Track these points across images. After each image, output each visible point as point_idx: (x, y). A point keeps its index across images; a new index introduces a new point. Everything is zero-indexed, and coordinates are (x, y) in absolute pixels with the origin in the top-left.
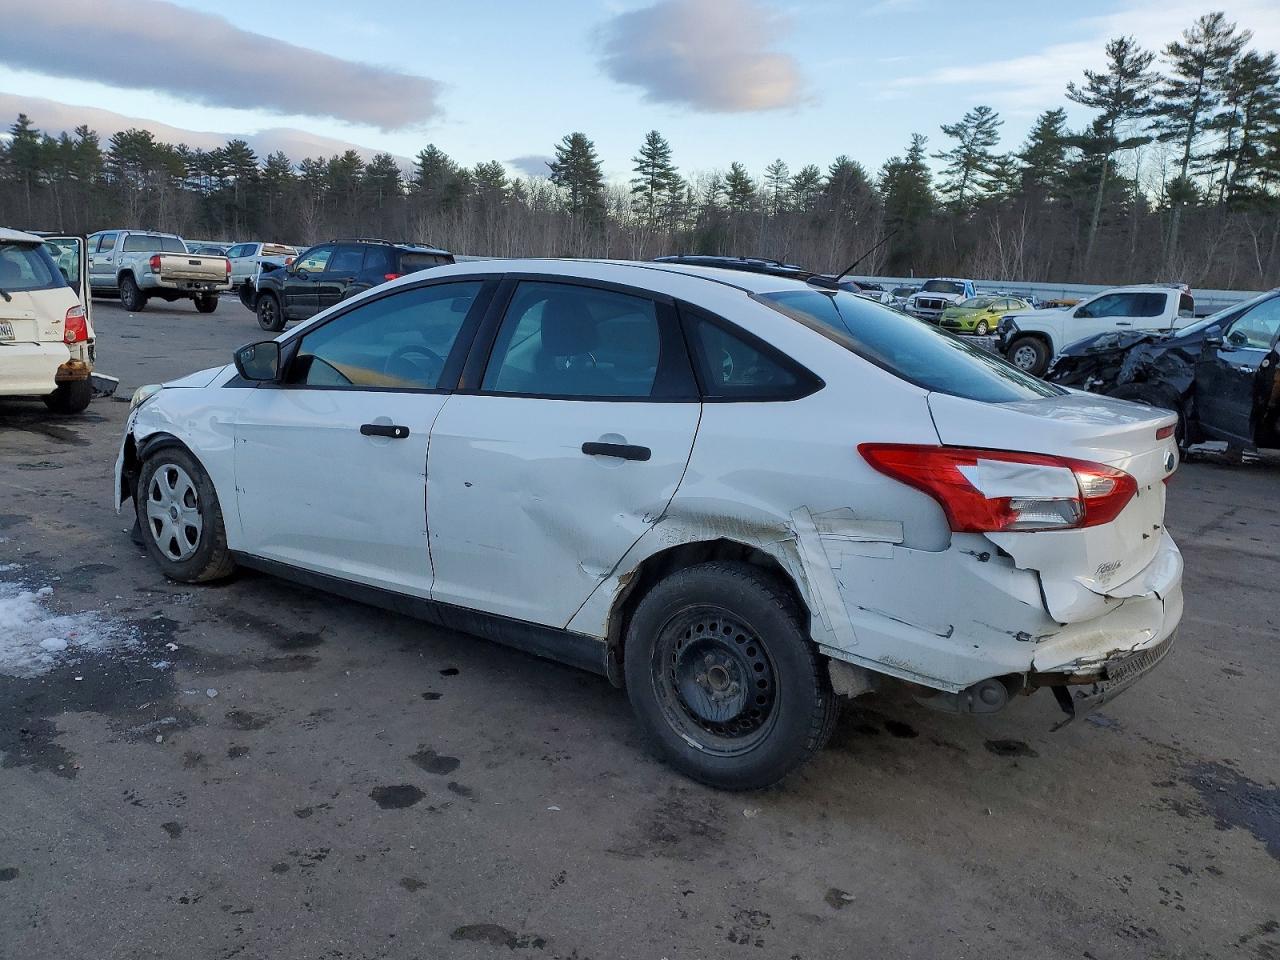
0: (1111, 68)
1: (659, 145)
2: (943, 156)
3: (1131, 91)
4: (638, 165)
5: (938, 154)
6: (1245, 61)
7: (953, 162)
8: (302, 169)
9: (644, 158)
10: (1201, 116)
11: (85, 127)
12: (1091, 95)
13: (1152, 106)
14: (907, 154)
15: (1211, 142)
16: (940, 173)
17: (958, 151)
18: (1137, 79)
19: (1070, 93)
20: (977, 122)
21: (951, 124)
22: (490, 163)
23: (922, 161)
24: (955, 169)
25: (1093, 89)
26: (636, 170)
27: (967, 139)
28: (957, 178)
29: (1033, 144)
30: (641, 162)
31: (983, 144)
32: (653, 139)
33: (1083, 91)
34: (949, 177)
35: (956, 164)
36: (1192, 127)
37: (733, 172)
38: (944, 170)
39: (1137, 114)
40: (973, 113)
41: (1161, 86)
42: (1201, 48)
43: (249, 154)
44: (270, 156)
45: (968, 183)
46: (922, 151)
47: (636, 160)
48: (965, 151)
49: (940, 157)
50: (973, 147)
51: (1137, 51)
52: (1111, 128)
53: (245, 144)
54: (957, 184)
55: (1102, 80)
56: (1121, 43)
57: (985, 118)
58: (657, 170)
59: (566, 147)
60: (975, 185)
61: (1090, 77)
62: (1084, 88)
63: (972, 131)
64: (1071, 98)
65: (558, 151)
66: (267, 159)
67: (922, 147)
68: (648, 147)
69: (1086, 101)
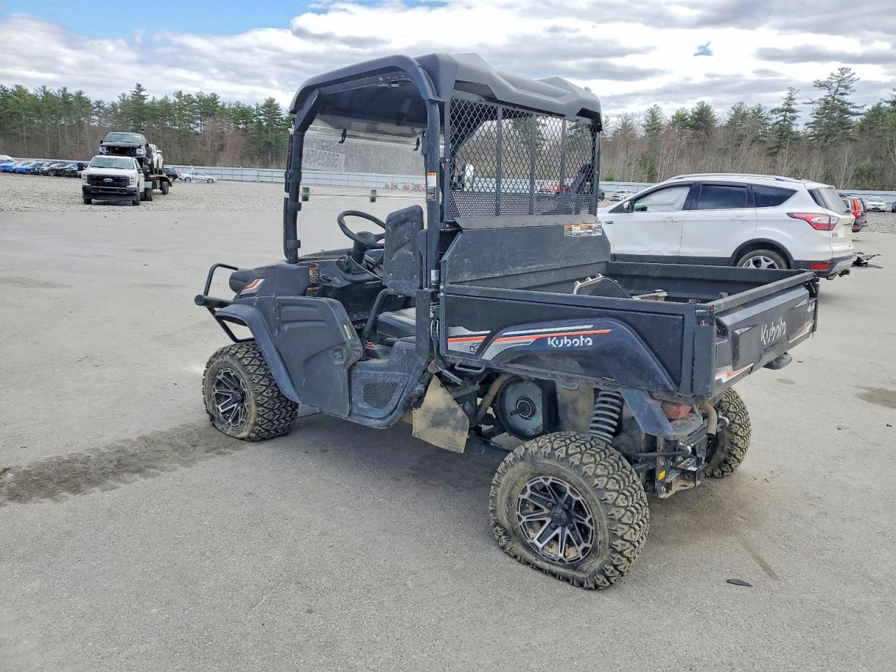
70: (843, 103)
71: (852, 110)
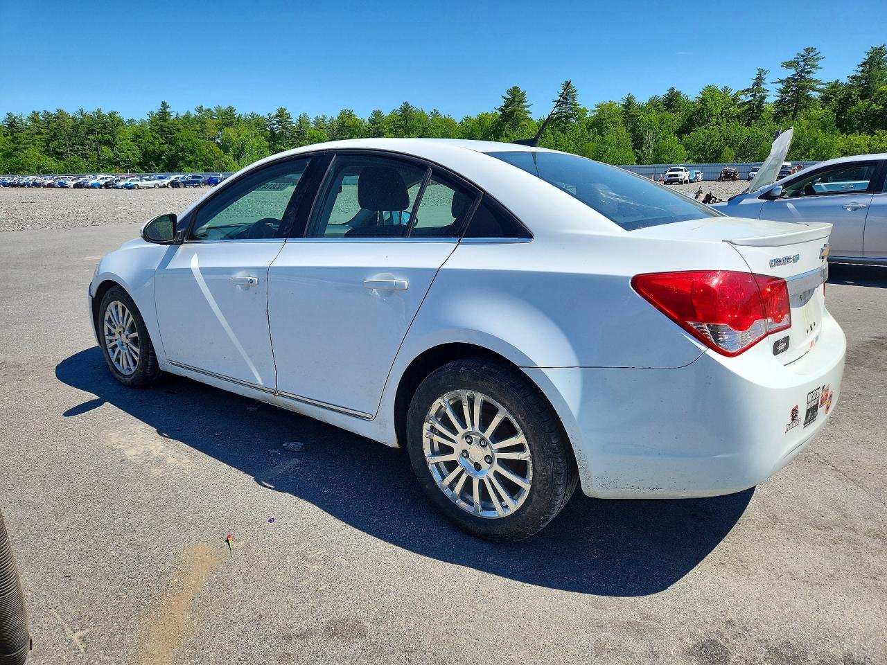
70: (810, 81)
71: (819, 87)
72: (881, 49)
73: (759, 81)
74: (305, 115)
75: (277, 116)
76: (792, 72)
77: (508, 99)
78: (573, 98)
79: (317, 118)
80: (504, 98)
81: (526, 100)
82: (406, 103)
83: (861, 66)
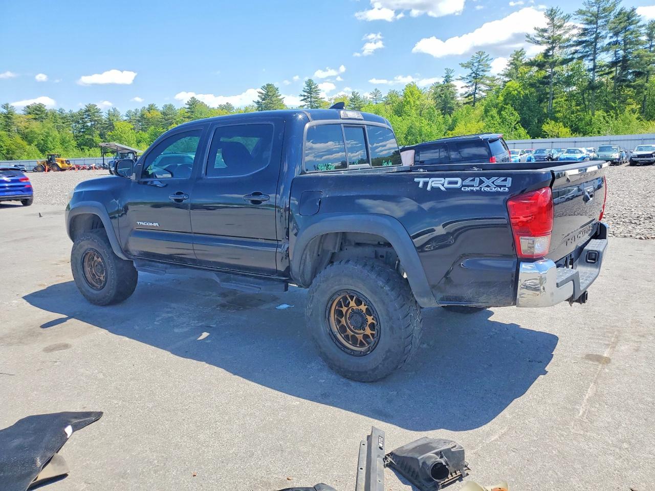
0: (548, 24)
1: (313, 87)
2: (463, 78)
3: (560, 35)
4: (303, 98)
5: (460, 78)
6: (620, 14)
7: (468, 81)
8: (127, 116)
9: (306, 94)
10: (599, 45)
11: (7, 104)
12: (539, 39)
13: (571, 43)
14: (443, 79)
15: (605, 58)
16: (462, 87)
17: (470, 76)
18: (563, 28)
19: (528, 39)
20: (478, 60)
21: (465, 62)
22: (225, 104)
23: (452, 83)
24: (470, 84)
25: (540, 36)
26: (302, 100)
27: (474, 69)
28: (471, 89)
29: (509, 68)
30: (304, 96)
31: (483, 71)
32: (310, 83)
33: (534, 38)
34: (466, 90)
35: (470, 82)
36: (595, 51)
37: (353, 97)
38: (464, 86)
39: (564, 47)
40: (475, 55)
41: (575, 31)
42: (595, 9)
43: (98, 111)
44: (109, 111)
45: (477, 91)
46: (451, 77)
47: (301, 96)
48: (473, 75)
49: (461, 79)
50: (478, 72)
51: (561, 14)
52: (552, 55)
53: (95, 106)
54: (471, 93)
55: (545, 31)
56: (552, 11)
57: (482, 57)
58: (313, 100)
59: (263, 92)
60: (481, 92)
61: (538, 30)
62: (535, 36)
63: (476, 64)
64: (529, 41)
65: (260, 95)
66: (107, 112)
67: (451, 75)
68: (307, 88)
69: (538, 43)
72: (520, 51)
73: (447, 79)
74: (115, 109)
75: (86, 111)
76: (469, 71)
77: (262, 94)
78: (317, 92)
79: (129, 112)
80: (260, 93)
81: (279, 94)
82: (193, 98)
83: (509, 66)
